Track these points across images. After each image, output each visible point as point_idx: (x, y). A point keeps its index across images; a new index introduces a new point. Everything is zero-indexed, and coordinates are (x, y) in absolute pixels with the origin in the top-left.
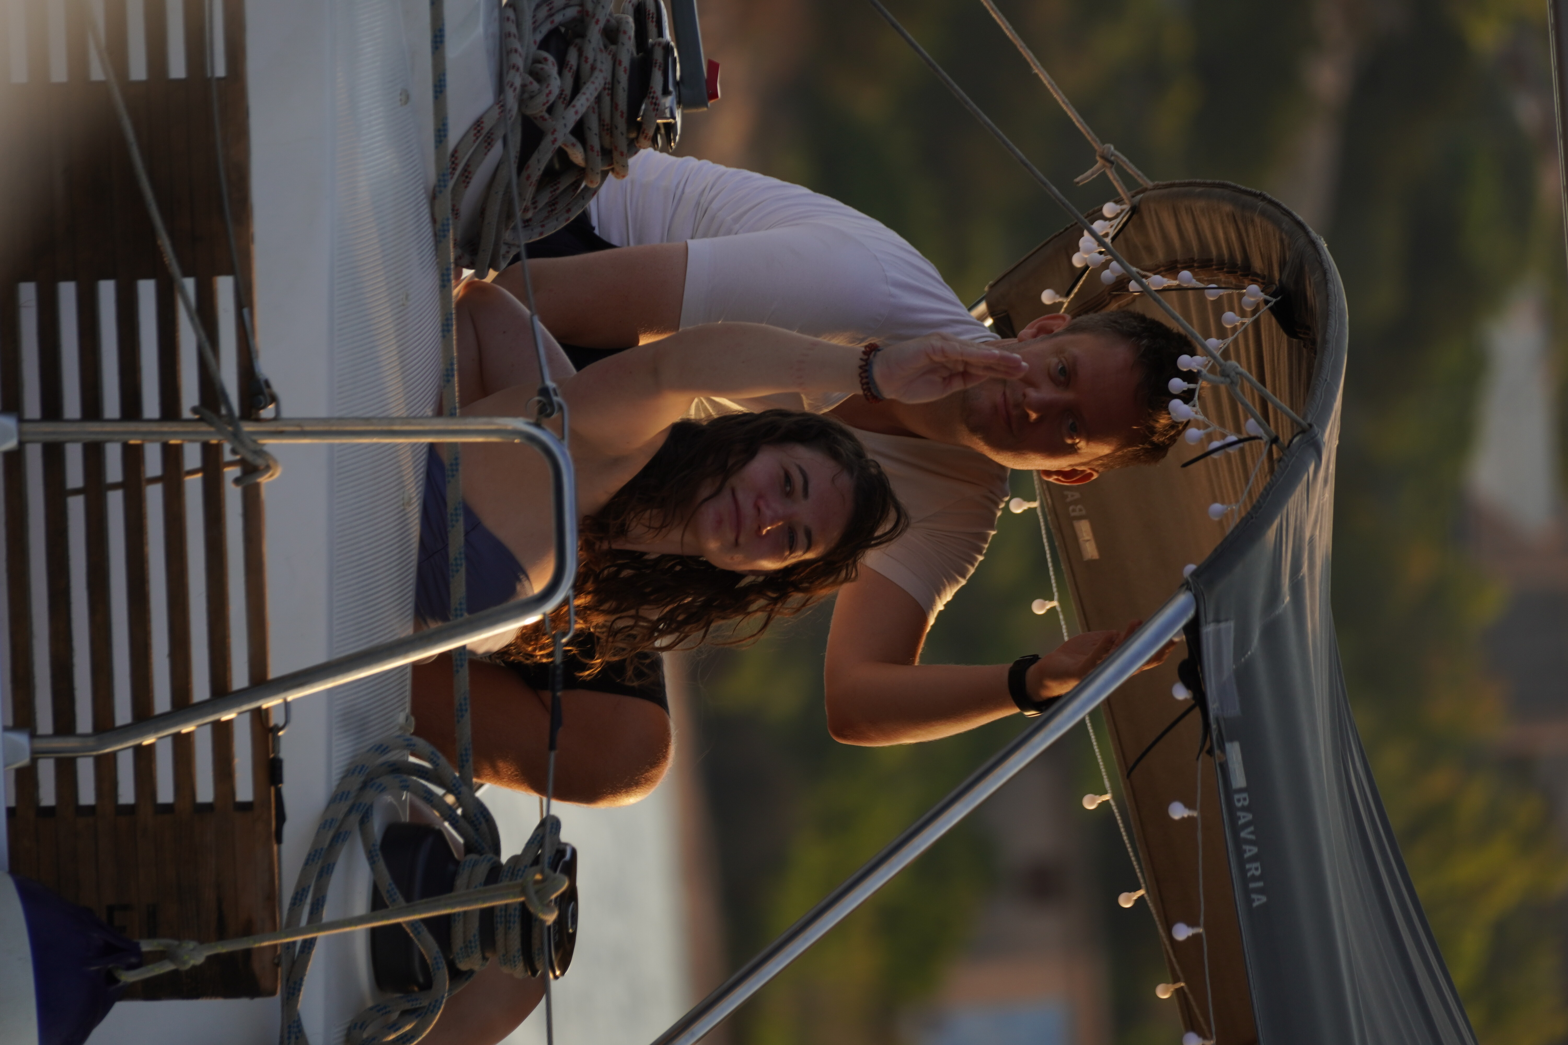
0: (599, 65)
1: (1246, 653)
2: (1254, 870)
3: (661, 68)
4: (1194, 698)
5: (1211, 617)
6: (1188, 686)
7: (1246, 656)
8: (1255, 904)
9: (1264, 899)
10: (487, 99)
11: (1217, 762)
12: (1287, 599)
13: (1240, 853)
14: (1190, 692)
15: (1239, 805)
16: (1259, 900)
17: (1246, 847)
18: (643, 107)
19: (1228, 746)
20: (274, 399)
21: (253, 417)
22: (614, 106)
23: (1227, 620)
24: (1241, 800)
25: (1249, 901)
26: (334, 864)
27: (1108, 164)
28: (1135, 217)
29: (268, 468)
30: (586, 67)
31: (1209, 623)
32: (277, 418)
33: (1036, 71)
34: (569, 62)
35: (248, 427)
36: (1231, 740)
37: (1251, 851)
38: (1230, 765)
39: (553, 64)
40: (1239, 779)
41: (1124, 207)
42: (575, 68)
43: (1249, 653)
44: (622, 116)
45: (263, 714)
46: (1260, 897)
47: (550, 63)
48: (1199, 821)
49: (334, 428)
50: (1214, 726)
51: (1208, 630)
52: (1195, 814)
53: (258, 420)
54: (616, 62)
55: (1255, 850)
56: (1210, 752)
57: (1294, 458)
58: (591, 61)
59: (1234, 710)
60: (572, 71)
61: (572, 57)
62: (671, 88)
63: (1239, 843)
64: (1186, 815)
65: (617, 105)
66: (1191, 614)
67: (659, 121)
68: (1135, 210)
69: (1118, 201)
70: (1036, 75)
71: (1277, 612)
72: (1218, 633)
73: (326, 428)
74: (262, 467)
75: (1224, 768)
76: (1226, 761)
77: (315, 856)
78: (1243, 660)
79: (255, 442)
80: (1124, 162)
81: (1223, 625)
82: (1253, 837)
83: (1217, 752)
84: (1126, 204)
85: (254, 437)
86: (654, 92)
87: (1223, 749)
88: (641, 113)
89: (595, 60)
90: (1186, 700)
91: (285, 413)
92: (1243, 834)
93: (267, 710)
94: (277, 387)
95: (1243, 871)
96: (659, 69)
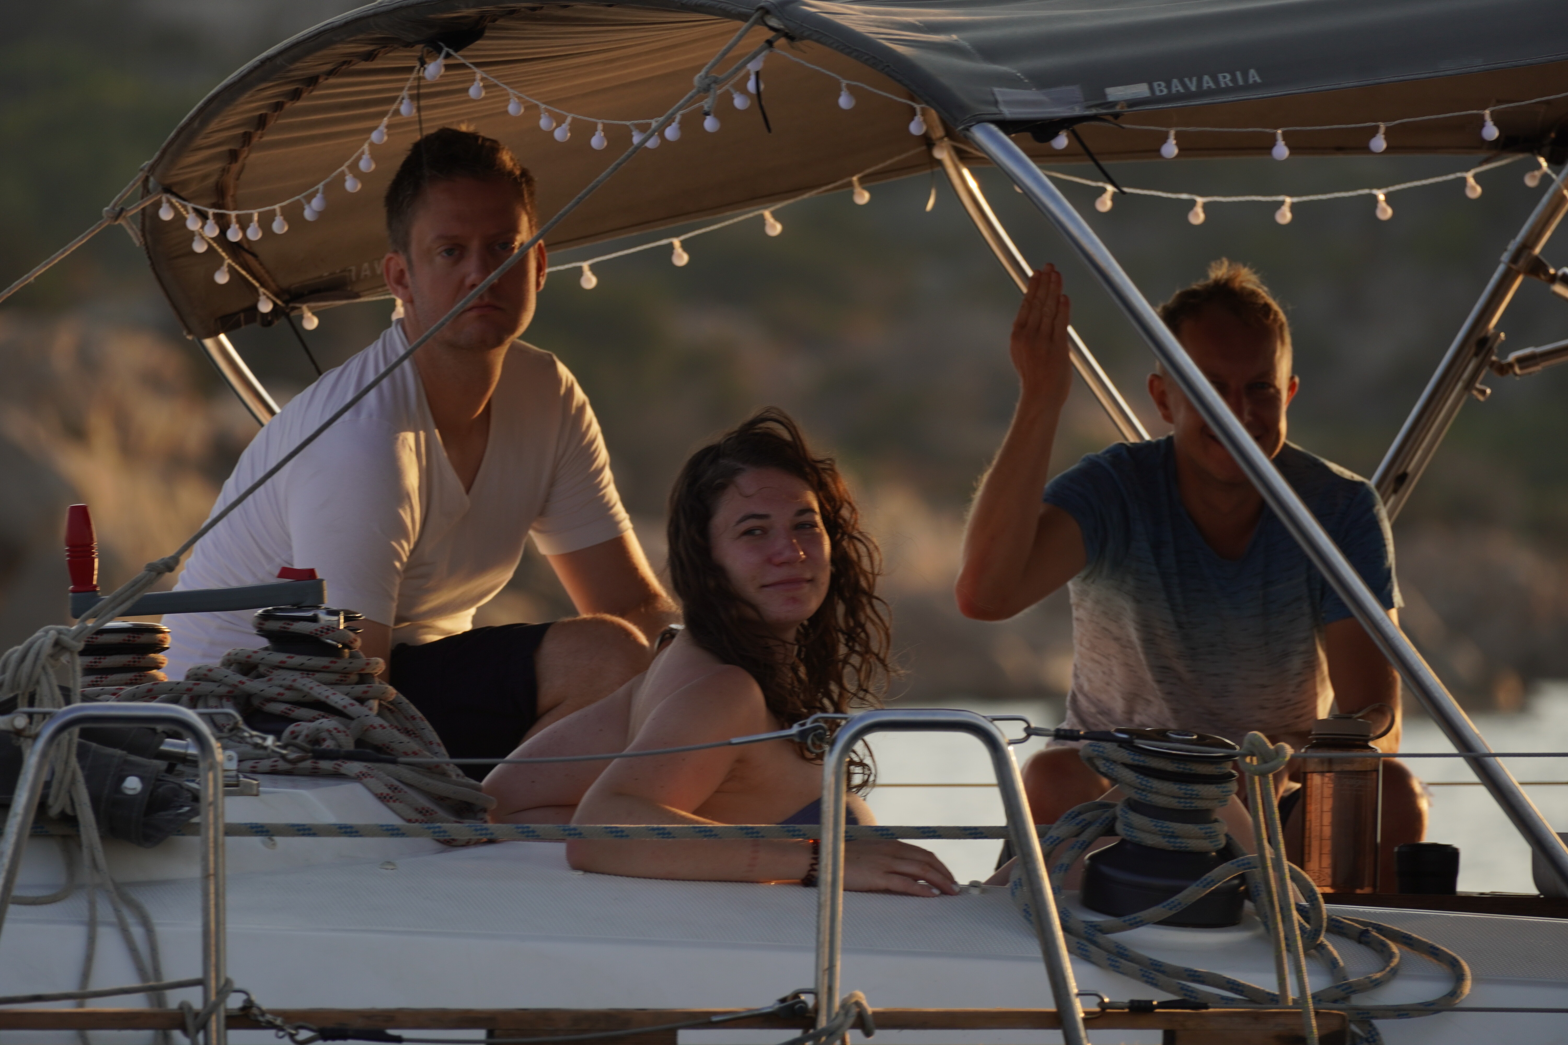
0: (287, 683)
1: (1019, 77)
2: (1225, 79)
3: (291, 623)
4: (1067, 128)
5: (993, 109)
6: (1055, 135)
7: (1022, 77)
8: (1258, 80)
9: (1252, 72)
10: (356, 789)
11: (1126, 109)
12: (954, 37)
13: (1210, 93)
14: (1060, 133)
15: (1165, 91)
16: (1254, 76)
17: (1205, 86)
18: (329, 641)
19: (1111, 99)
20: (796, 995)
21: (813, 1015)
22: (325, 670)
23: (993, 94)
24: (1161, 89)
25: (1255, 86)
26: (1151, 959)
27: (124, 214)
28: (175, 190)
29: (858, 1004)
30: (289, 695)
31: (1000, 111)
32: (815, 993)
33: (32, 279)
34: (282, 712)
35: (823, 1022)
36: (1104, 95)
37: (1208, 82)
38: (1129, 97)
39: (298, 725)
40: (1141, 90)
41: (164, 199)
42: (289, 706)
43: (1019, 74)
44: (335, 662)
45: (1088, 1017)
46: (1250, 76)
47: (297, 729)
48: (1179, 129)
49: (827, 938)
50: (1093, 111)
51: (1008, 112)
52: (1172, 133)
53: (816, 1009)
54: (281, 666)
55: (1206, 78)
56: (1116, 116)
57: (804, 25)
58: (281, 690)
59: (1075, 91)
60: (293, 709)
61: (278, 708)
62: (310, 614)
63: (1201, 93)
64: (1174, 142)
65: (325, 667)
66: (993, 128)
67: (342, 627)
68: (168, 190)
69: (158, 205)
70: (36, 278)
71: (969, 47)
72: (1008, 103)
73: (827, 945)
74: (858, 1010)
75: (1133, 103)
76: (1125, 101)
77: (1148, 977)
78: (1026, 81)
79: (837, 1014)
80: (121, 198)
81: (1000, 98)
82: (1194, 79)
83: (1118, 109)
84: (161, 198)
85: (833, 1015)
86: (316, 630)
87: (1113, 104)
88: (334, 643)
89: (281, 686)
90: (1068, 136)
91: (810, 985)
92: (1193, 88)
93: (1086, 1013)
94: (787, 992)
95: (1227, 90)
96: (292, 625)
